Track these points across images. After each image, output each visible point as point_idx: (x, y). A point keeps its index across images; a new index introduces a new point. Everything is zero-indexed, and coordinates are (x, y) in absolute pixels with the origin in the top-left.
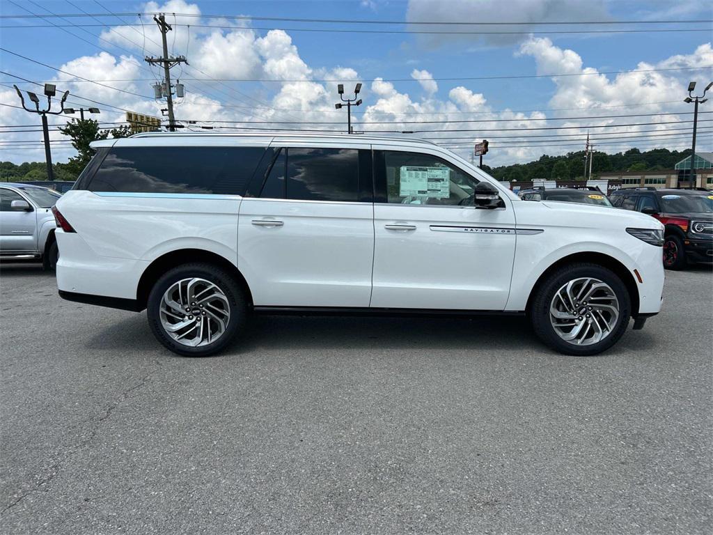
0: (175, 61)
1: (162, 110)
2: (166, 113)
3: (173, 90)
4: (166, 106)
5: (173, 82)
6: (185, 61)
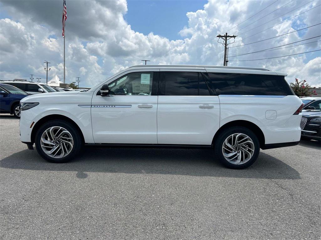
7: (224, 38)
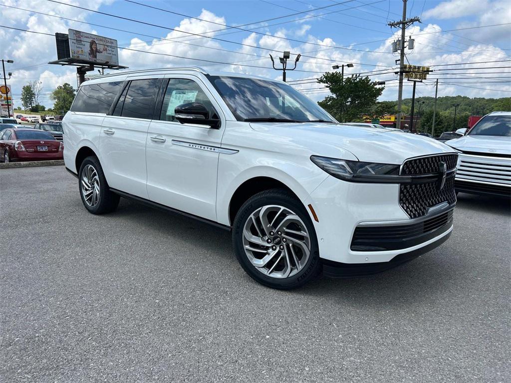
0: (410, 22)
1: (396, 61)
2: (398, 62)
3: (406, 44)
4: (399, 58)
5: (407, 39)
6: (419, 21)
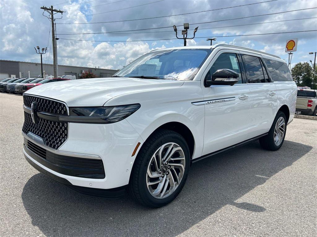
7: (50, 11)
